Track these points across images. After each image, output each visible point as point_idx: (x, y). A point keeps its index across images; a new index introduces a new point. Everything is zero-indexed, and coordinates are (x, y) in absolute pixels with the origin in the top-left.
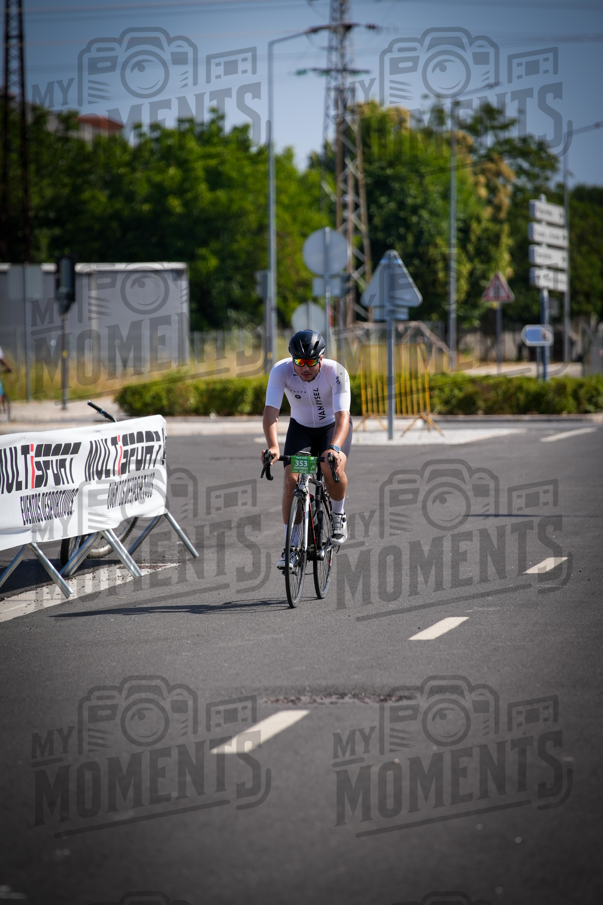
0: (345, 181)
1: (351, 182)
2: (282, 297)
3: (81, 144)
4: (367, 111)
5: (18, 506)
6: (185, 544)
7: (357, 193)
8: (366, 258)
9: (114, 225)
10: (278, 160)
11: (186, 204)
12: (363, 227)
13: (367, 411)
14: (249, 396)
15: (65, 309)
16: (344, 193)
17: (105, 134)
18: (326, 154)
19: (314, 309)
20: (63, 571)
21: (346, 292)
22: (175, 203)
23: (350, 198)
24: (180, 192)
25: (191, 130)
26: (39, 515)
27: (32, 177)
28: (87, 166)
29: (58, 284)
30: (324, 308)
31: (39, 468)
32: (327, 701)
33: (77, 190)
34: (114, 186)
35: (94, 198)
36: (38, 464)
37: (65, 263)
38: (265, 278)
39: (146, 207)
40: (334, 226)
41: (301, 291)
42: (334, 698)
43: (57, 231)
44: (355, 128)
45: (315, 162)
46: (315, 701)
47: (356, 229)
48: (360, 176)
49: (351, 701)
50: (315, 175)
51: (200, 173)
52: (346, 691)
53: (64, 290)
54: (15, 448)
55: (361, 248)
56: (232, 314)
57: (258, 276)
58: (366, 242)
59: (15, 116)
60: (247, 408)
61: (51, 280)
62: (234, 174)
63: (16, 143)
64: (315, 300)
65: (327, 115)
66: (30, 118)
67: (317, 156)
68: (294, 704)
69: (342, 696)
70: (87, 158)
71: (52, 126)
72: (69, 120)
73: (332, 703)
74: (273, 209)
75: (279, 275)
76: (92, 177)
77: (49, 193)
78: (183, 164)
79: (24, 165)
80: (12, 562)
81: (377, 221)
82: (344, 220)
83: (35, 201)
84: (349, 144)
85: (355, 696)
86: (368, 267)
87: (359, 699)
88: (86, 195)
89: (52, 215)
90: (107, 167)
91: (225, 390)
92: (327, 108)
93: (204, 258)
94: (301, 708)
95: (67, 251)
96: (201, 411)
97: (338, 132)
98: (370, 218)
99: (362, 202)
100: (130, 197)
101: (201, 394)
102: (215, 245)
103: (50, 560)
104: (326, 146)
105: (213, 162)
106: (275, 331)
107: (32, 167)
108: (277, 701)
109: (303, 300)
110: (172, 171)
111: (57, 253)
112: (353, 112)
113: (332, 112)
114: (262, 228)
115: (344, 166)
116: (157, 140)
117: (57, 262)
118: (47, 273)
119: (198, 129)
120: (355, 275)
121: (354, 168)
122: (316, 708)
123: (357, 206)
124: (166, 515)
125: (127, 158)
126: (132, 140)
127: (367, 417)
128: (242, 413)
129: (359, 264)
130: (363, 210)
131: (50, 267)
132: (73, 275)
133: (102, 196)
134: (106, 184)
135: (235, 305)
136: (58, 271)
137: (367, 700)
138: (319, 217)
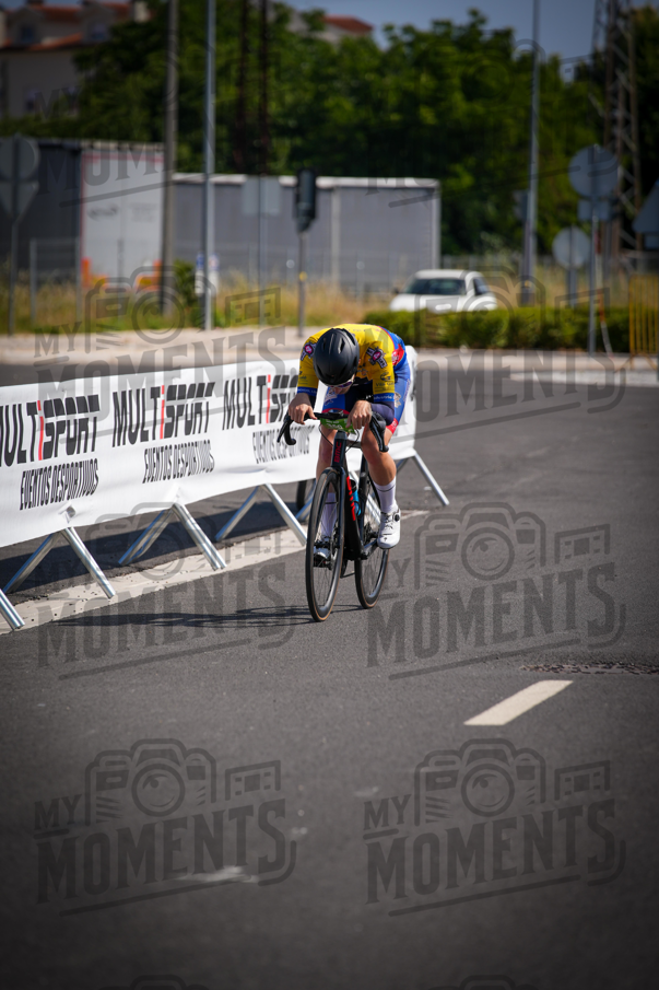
0: (615, 95)
1: (621, 96)
2: (542, 220)
3: (326, 46)
4: (641, 19)
5: (250, 442)
6: (434, 490)
7: (628, 108)
8: (636, 181)
9: (360, 136)
10: (543, 70)
11: (439, 115)
12: (633, 146)
13: (636, 348)
14: (504, 328)
15: (305, 227)
16: (614, 107)
17: (354, 36)
18: (595, 65)
19: (579, 235)
20: (298, 515)
21: (613, 217)
22: (427, 115)
23: (619, 114)
24: (434, 101)
25: (447, 35)
26: (272, 453)
27: (272, 82)
28: (331, 70)
29: (298, 199)
30: (589, 235)
31: (275, 401)
32: (593, 670)
33: (320, 97)
34: (362, 94)
35: (338, 106)
36: (275, 397)
37: (306, 176)
38: (525, 199)
39: (395, 117)
40: (601, 143)
41: (563, 214)
42: (600, 668)
43: (298, 141)
44: (629, 37)
45: (582, 73)
46: (579, 670)
47: (626, 148)
48: (632, 89)
49: (620, 670)
50: (583, 87)
51: (456, 81)
52: (614, 660)
53: (304, 205)
54: (250, 379)
55: (630, 169)
56: (485, 236)
57: (517, 196)
58: (636, 163)
59: (255, 15)
60: (502, 342)
61: (290, 195)
62: (493, 84)
63: (255, 43)
64: (579, 224)
65: (597, 21)
66: (271, 16)
67: (585, 66)
68: (555, 672)
69: (610, 665)
70: (333, 62)
71: (296, 26)
72: (316, 20)
73: (598, 673)
74: (536, 123)
75: (540, 196)
76: (338, 84)
77: (289, 98)
78: (437, 72)
79: (264, 66)
80: (244, 504)
81: (649, 139)
82: (613, 138)
83: (273, 108)
84: (621, 54)
85: (623, 666)
86: (637, 191)
87: (628, 669)
88: (330, 103)
89: (292, 123)
90: (354, 73)
91: (478, 321)
92: (598, 13)
93: (456, 175)
94: (564, 678)
95: (306, 163)
96: (450, 343)
97: (608, 40)
98: (641, 136)
99: (633, 119)
100: (379, 106)
101: (452, 324)
102: (471, 161)
103: (287, 504)
104: (595, 55)
105: (471, 70)
106: (533, 257)
107: (272, 71)
108: (537, 668)
109: (565, 224)
110: (424, 79)
111: (295, 165)
112: (625, 17)
113: (604, 18)
114: (524, 144)
115: (615, 77)
116: (410, 45)
117: (297, 174)
118: (286, 187)
119: (455, 34)
120: (624, 198)
121: (625, 80)
122: (581, 678)
123: (627, 122)
124: (414, 458)
125: (376, 63)
126: (382, 43)
127: (636, 355)
128: (495, 348)
129: (627, 185)
130: (634, 128)
131: (288, 180)
132: (315, 190)
133: (348, 104)
134: (353, 92)
135: (490, 228)
136: (298, 185)
137: (637, 671)
138: (584, 133)
